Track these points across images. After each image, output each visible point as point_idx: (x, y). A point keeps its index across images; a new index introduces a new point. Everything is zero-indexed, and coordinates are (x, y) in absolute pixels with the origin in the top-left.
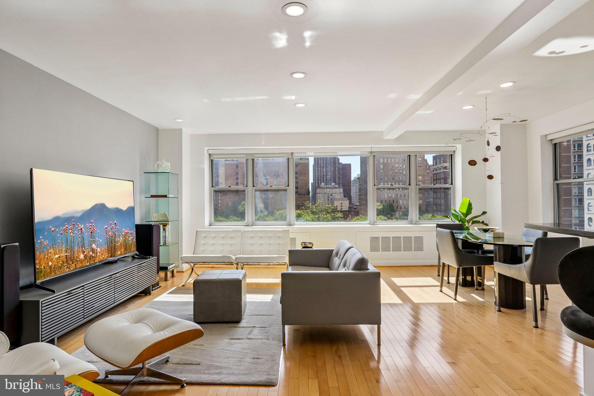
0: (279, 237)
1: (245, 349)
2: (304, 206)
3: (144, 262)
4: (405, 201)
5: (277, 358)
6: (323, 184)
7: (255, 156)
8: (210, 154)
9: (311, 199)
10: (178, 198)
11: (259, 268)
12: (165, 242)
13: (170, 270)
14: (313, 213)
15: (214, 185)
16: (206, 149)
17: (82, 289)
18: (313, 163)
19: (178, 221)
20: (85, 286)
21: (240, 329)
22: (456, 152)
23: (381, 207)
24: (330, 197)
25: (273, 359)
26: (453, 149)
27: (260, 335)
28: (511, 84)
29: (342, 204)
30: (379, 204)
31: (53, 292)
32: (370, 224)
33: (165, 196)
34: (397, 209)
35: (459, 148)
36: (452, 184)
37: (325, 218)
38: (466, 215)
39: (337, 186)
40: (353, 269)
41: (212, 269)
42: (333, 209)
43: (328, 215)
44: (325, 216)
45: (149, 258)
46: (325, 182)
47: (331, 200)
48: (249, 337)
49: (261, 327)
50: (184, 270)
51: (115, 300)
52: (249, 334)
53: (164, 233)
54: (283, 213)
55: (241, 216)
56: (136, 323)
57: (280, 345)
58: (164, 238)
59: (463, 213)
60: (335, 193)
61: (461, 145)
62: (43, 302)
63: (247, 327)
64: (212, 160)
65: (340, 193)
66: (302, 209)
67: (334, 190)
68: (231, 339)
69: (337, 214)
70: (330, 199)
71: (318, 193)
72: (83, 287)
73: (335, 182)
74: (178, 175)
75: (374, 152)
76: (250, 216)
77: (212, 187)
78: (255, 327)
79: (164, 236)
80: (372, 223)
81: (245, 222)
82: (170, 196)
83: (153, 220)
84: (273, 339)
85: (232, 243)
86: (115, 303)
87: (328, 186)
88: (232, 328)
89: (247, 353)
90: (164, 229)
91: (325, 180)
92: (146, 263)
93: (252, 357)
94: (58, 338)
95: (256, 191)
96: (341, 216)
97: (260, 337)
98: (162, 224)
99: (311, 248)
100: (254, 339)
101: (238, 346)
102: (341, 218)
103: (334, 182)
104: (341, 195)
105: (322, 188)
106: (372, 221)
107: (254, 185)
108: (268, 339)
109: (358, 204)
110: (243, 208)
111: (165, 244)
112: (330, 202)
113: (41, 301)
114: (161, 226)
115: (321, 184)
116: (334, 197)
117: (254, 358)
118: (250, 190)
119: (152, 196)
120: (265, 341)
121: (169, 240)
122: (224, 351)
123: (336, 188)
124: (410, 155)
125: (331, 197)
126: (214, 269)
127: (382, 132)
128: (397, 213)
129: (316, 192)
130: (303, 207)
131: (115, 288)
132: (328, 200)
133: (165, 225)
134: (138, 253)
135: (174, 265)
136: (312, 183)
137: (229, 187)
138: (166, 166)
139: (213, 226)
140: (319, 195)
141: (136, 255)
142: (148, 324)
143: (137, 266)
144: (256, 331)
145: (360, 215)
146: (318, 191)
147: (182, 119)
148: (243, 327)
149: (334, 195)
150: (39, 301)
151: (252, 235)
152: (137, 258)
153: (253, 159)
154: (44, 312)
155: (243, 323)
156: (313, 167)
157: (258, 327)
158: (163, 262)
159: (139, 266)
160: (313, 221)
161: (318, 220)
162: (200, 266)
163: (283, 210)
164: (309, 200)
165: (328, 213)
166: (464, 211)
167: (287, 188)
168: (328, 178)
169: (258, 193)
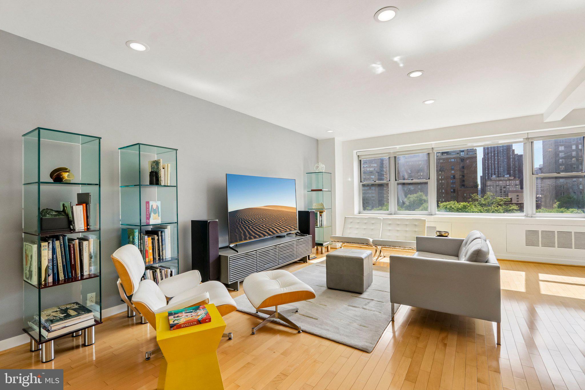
0: (416, 225)
1: (356, 316)
2: (471, 198)
3: (303, 238)
5: (380, 330)
6: (494, 176)
7: (398, 153)
8: (358, 156)
9: (479, 192)
10: (332, 191)
11: (394, 251)
12: (322, 225)
13: (324, 246)
14: (482, 205)
15: (362, 180)
16: (355, 151)
17: (256, 252)
18: (482, 156)
19: (332, 209)
20: (257, 251)
21: (360, 299)
24: (503, 189)
25: (376, 330)
27: (375, 308)
29: (518, 196)
31: (237, 252)
32: (527, 216)
33: (321, 190)
37: (496, 210)
39: (513, 178)
40: (468, 259)
41: (360, 248)
42: (506, 202)
43: (499, 207)
44: (496, 208)
45: (306, 236)
46: (497, 174)
47: (505, 192)
48: (365, 307)
49: (378, 301)
50: (337, 247)
51: (279, 263)
52: (366, 305)
53: (321, 218)
54: (447, 205)
56: (273, 279)
57: (388, 319)
58: (321, 222)
60: (509, 185)
62: (230, 258)
63: (366, 299)
64: (360, 160)
65: (516, 185)
66: (469, 202)
67: (508, 182)
68: (349, 306)
69: (510, 207)
70: (503, 192)
71: (488, 186)
72: (256, 251)
73: (509, 173)
74: (331, 174)
76: (393, 204)
77: (361, 182)
78: (373, 300)
79: (321, 220)
80: (529, 215)
81: (388, 211)
82: (324, 190)
83: (313, 208)
84: (384, 314)
85: (373, 228)
86: (279, 265)
87: (500, 178)
88: (354, 297)
89: (357, 320)
90: (321, 215)
91: (496, 172)
92: (304, 239)
93: (359, 324)
94: (240, 282)
95: (398, 184)
96: (516, 208)
97: (374, 309)
98: (318, 211)
99: (446, 236)
100: (368, 310)
101: (352, 312)
102: (516, 210)
103: (507, 174)
104: (517, 187)
105: (493, 181)
106: (530, 213)
107: (396, 179)
108: (380, 312)
110: (409, 200)
111: (321, 226)
112: (503, 194)
113: (229, 256)
114: (318, 213)
115: (492, 176)
116: (508, 189)
117: (360, 325)
118: (392, 183)
119: (312, 190)
120: (377, 313)
121: (325, 223)
122: (340, 314)
123: (510, 180)
125: (505, 189)
126: (362, 248)
127: (542, 115)
129: (485, 185)
130: (470, 200)
131: (279, 254)
132: (501, 192)
133: (321, 212)
134: (299, 232)
135: (328, 243)
136: (481, 177)
137: (375, 181)
138: (322, 167)
139: (361, 213)
140: (489, 187)
141: (298, 233)
142: (279, 281)
143: (296, 241)
144: (372, 304)
145: (542, 208)
146: (489, 183)
148: (362, 298)
149: (508, 187)
150: (228, 256)
151: (390, 222)
152: (299, 235)
153: (395, 157)
154: (231, 265)
155: (365, 295)
156: (483, 161)
157: (375, 301)
158: (317, 240)
159: (297, 241)
160: (481, 212)
161: (488, 211)
162: (347, 245)
163: (447, 202)
164: (477, 192)
165: (500, 205)
167: (428, 180)
168: (500, 170)
169: (400, 186)
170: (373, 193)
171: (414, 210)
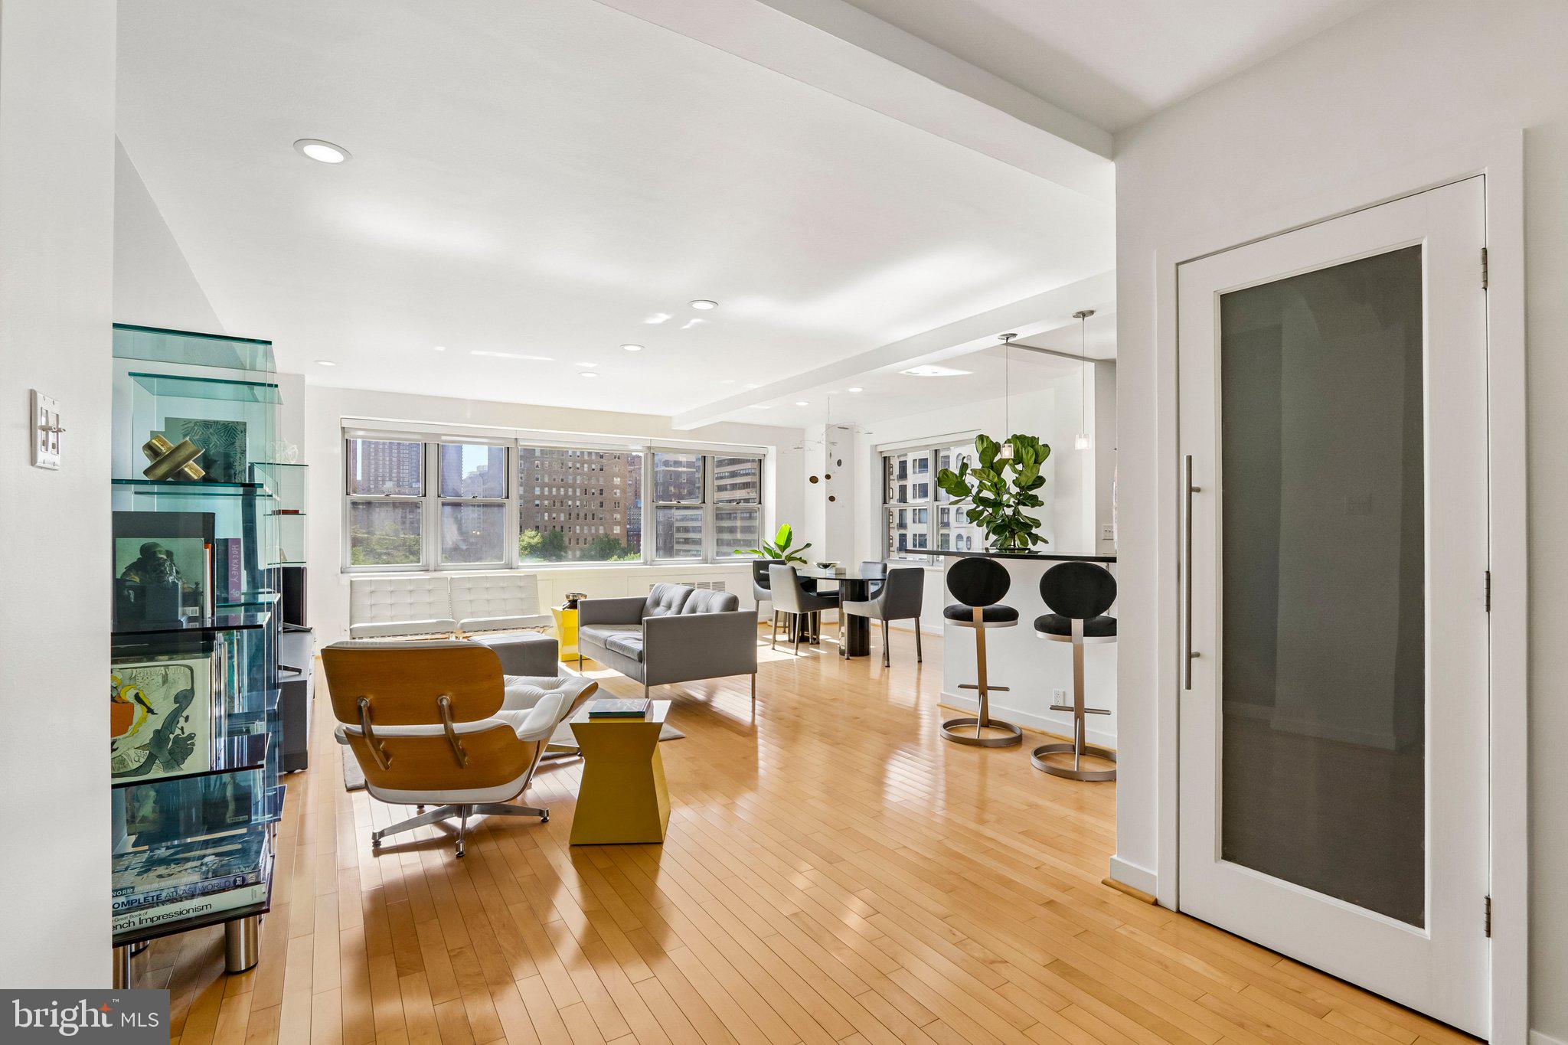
0: (521, 587)
4: (585, 528)
7: (443, 438)
8: (344, 428)
15: (351, 491)
16: (338, 417)
22: (767, 456)
23: (536, 540)
26: (762, 452)
28: (861, 390)
30: (534, 533)
34: (570, 543)
35: (772, 453)
36: (760, 503)
38: (783, 548)
45: (310, 629)
47: (412, 523)
54: (496, 546)
55: (413, 552)
59: (779, 546)
61: (775, 447)
64: (347, 440)
75: (654, 448)
76: (430, 551)
77: (347, 495)
80: (648, 563)
81: (420, 564)
82: (303, 512)
85: (431, 600)
95: (444, 504)
106: (649, 559)
107: (440, 493)
109: (478, 533)
118: (431, 502)
124: (705, 457)
127: (671, 417)
128: (570, 553)
137: (386, 496)
139: (348, 572)
147: (333, 362)
151: (468, 586)
153: (437, 445)
166: (782, 543)
167: (506, 501)
168: (403, 469)
169: (448, 509)
170: (385, 523)
171: (479, 559)
